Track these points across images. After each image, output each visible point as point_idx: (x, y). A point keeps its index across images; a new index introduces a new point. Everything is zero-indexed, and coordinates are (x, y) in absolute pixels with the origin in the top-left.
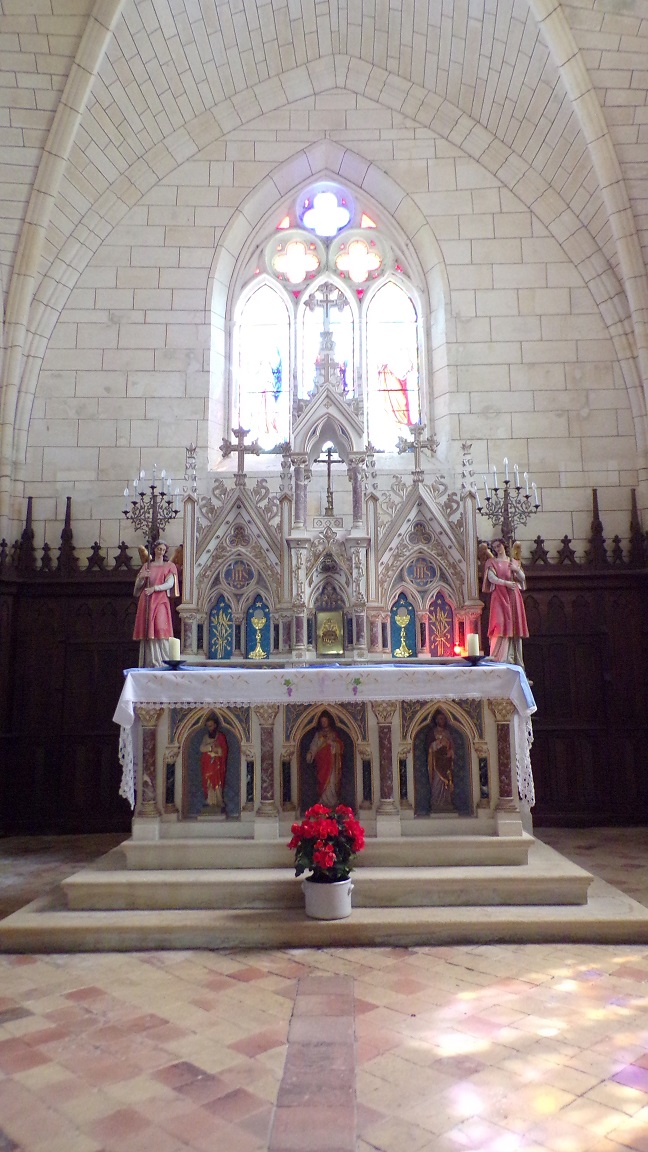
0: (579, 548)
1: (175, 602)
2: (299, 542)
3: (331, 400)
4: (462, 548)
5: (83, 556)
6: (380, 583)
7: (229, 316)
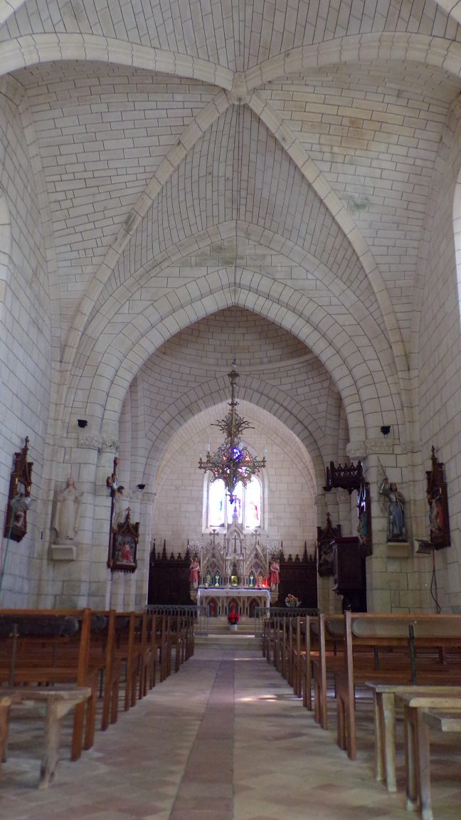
0: (301, 557)
1: (199, 572)
2: (228, 560)
3: (236, 526)
4: (266, 561)
5: (169, 556)
6: (246, 569)
7: (208, 487)
